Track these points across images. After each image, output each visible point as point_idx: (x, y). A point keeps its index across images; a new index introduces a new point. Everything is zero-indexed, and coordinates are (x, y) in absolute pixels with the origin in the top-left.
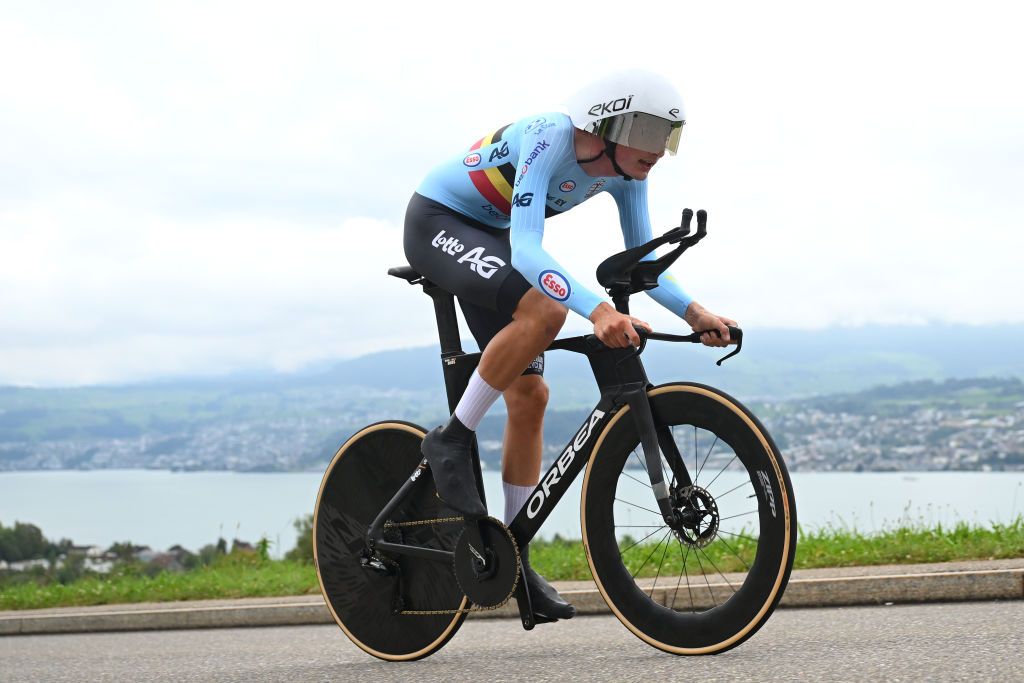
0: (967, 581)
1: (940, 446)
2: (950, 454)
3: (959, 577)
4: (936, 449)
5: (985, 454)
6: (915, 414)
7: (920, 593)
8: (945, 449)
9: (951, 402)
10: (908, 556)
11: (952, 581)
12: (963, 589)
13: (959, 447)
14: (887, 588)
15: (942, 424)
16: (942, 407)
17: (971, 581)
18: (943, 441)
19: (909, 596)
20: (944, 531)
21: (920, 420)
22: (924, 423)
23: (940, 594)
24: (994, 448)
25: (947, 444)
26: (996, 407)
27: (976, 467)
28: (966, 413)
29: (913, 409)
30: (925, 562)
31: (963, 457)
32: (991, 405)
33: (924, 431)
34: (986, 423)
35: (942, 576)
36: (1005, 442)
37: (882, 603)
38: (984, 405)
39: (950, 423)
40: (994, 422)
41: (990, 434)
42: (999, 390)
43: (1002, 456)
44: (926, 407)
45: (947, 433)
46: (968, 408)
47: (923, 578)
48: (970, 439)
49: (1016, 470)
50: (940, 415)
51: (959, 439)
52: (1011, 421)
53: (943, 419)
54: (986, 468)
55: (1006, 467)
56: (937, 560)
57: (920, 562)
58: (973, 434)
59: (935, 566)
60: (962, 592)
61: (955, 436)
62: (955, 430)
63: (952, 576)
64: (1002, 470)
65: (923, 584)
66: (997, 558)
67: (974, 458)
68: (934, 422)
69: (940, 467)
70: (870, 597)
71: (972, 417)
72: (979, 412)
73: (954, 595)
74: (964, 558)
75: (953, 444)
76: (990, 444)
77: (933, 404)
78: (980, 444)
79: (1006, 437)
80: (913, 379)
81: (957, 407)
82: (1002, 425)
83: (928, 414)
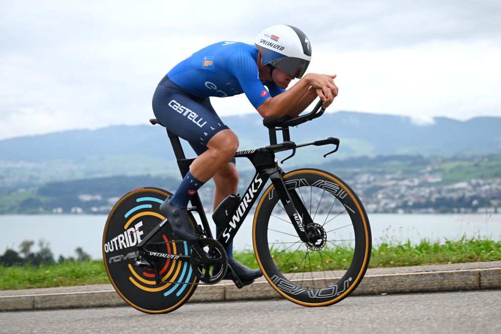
0: (439, 277)
1: (372, 197)
2: (378, 203)
3: (434, 275)
4: (369, 200)
5: (400, 203)
6: (357, 177)
7: (406, 286)
8: (375, 200)
9: (379, 170)
10: (392, 262)
11: (428, 278)
12: (436, 283)
13: (384, 198)
14: (383, 283)
15: (373, 184)
16: (374, 173)
17: (443, 278)
18: (373, 195)
19: (398, 288)
20: (413, 245)
21: (360, 181)
22: (362, 183)
23: (420, 287)
24: (405, 199)
25: (376, 196)
26: (408, 173)
27: (394, 211)
28: (388, 177)
29: (356, 174)
30: (404, 266)
31: (386, 204)
32: (404, 172)
33: (361, 189)
34: (401, 183)
35: (422, 275)
36: (413, 195)
37: (379, 293)
38: (399, 172)
39: (378, 183)
40: (406, 182)
41: (403, 190)
42: (409, 162)
43: (410, 203)
44: (363, 173)
45: (376, 189)
46: (390, 173)
47: (408, 275)
48: (391, 193)
49: (419, 213)
50: (372, 178)
51: (384, 193)
52: (416, 182)
53: (375, 180)
54: (400, 211)
55: (413, 211)
56: (411, 264)
57: (399, 266)
58: (393, 190)
59: (414, 268)
60: (436, 285)
61: (381, 191)
62: (382, 188)
63: (429, 274)
64: (410, 212)
65: (408, 280)
66: (453, 262)
67: (393, 205)
68: (369, 182)
69: (372, 211)
70: (371, 289)
71: (392, 179)
72: (397, 176)
73: (430, 288)
74: (431, 263)
75: (380, 196)
76: (402, 196)
77: (368, 172)
78: (397, 196)
79: (413, 192)
80: (357, 155)
81: (383, 173)
82: (411, 184)
83: (365, 178)
